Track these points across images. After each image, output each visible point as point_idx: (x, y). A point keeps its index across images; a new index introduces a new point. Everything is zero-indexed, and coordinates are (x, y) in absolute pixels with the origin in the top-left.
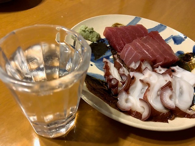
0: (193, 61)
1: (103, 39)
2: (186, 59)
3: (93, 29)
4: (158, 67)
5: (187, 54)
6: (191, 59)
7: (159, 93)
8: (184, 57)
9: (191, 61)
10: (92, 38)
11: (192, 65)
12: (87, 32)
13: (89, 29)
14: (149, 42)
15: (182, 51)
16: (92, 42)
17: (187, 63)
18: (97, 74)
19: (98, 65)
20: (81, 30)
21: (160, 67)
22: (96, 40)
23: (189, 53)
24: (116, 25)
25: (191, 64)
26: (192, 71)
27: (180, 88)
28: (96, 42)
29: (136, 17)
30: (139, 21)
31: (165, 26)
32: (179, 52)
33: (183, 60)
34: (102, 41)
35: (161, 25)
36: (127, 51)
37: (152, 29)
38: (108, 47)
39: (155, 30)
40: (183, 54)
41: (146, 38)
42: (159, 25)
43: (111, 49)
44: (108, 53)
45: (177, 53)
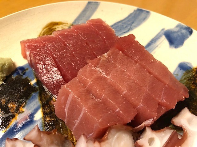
8: (194, 78)
14: (116, 66)
21: (149, 133)
29: (89, 3)
30: (96, 9)
31: (148, 12)
33: (193, 83)
34: (20, 72)
35: (140, 11)
36: (66, 101)
37: (123, 22)
38: (33, 85)
39: (129, 23)
40: (190, 68)
41: (109, 55)
42: (135, 11)
43: (38, 91)
44: (32, 103)
45: (179, 69)
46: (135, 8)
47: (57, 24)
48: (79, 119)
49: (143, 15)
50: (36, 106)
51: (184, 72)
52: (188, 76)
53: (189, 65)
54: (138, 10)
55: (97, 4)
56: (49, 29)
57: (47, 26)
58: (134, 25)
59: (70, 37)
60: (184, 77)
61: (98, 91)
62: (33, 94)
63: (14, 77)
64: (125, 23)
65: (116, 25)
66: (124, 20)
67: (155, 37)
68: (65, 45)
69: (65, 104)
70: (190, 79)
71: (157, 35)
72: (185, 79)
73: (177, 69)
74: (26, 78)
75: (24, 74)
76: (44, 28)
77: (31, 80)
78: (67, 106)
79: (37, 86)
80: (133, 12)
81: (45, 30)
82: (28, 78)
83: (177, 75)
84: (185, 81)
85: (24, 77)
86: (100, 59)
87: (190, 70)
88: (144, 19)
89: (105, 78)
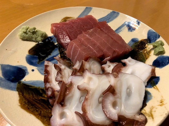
0: (147, 48)
1: (50, 37)
2: (141, 47)
3: (35, 29)
4: (106, 63)
5: (141, 41)
6: (146, 46)
7: (101, 99)
8: (139, 45)
9: (146, 49)
10: (36, 39)
11: (147, 54)
12: (29, 33)
13: (31, 29)
14: (96, 35)
15: (137, 38)
16: (37, 43)
17: (142, 51)
18: (38, 81)
19: (41, 69)
20: (22, 32)
21: (108, 63)
22: (41, 40)
23: (144, 40)
24: (65, 19)
25: (145, 52)
26: (147, 60)
27: (128, 89)
28: (41, 42)
29: (86, 8)
30: (90, 11)
31: (118, 13)
32: (133, 40)
33: (137, 48)
34: (50, 39)
35: (114, 12)
36: (72, 48)
37: (105, 18)
38: (56, 45)
39: (108, 19)
40: (137, 41)
41: (93, 30)
42: (111, 12)
43: (58, 47)
44: (55, 52)
45: (131, 41)
46: (111, 11)
47: (69, 18)
48: (77, 56)
49: (115, 15)
50: (57, 53)
51: (134, 43)
52: (136, 44)
53: (137, 40)
54: (113, 12)
55: (91, 9)
56: (65, 20)
57: (63, 19)
58: (110, 19)
59: (75, 23)
60: (133, 45)
61: (86, 43)
62: (56, 48)
63: (47, 40)
64: (105, 19)
65: (100, 20)
66: (105, 17)
67: (121, 26)
68: (73, 27)
69: (71, 50)
70: (136, 46)
71: (122, 25)
72: (134, 46)
73: (130, 41)
74: (53, 42)
75: (52, 40)
76: (62, 20)
77: (55, 43)
78: (72, 51)
79: (58, 46)
80: (110, 13)
81: (63, 20)
82: (54, 42)
83: (130, 44)
84: (134, 47)
85: (51, 41)
86: (88, 32)
87: (137, 42)
88: (116, 17)
89: (90, 39)
